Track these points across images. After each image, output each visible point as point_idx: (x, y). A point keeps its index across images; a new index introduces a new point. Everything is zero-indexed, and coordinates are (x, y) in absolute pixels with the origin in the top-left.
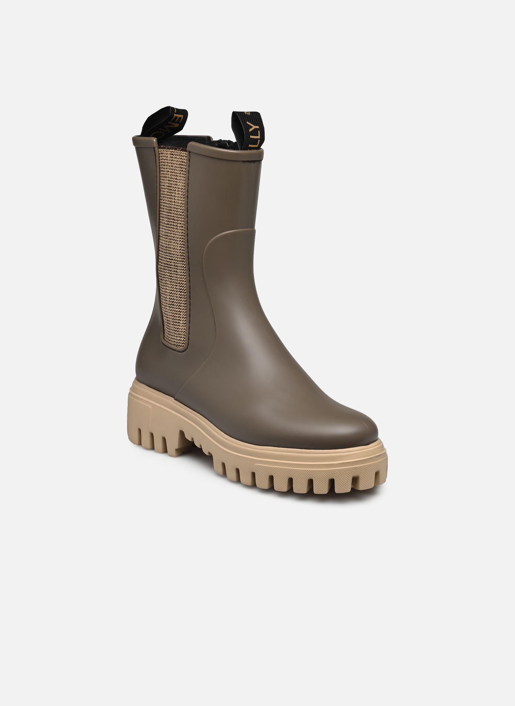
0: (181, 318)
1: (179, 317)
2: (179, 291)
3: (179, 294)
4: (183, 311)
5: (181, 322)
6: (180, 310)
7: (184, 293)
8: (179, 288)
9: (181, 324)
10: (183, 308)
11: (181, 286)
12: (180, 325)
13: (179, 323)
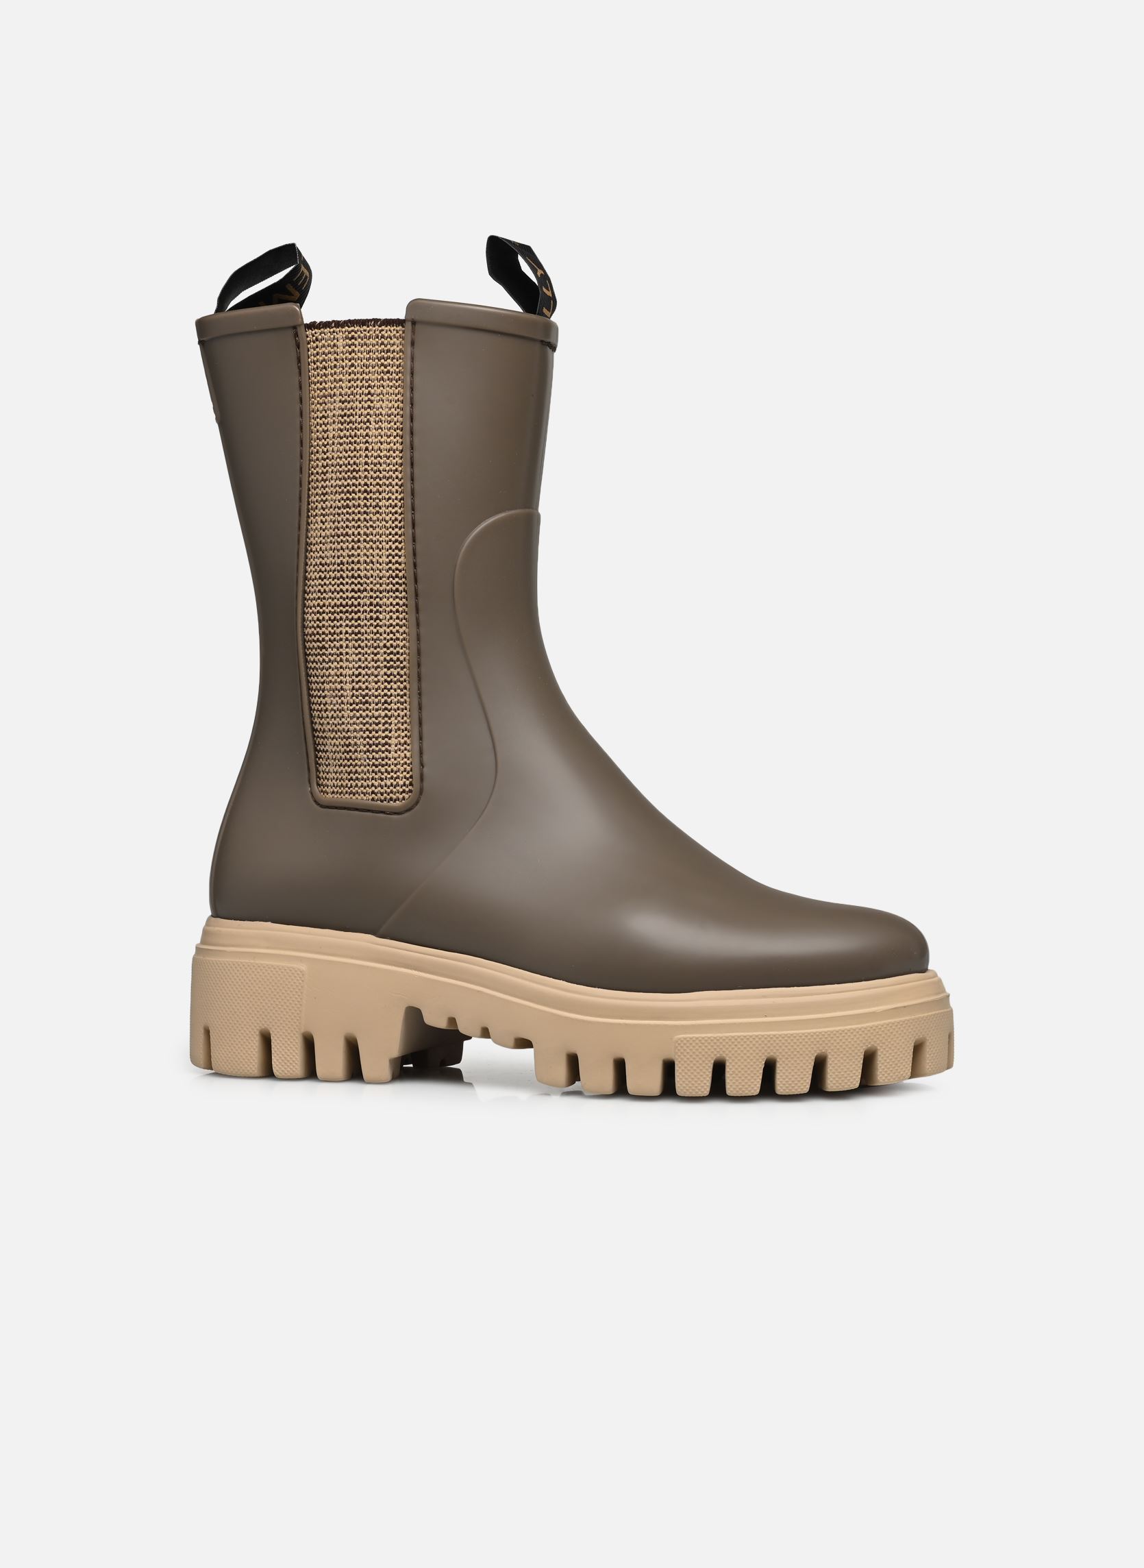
0: (393, 732)
1: (386, 729)
2: (385, 667)
3: (385, 674)
4: (396, 714)
5: (393, 741)
6: (387, 712)
7: (399, 670)
8: (385, 660)
9: (393, 746)
10: (396, 707)
11: (392, 653)
12: (389, 748)
13: (386, 743)
